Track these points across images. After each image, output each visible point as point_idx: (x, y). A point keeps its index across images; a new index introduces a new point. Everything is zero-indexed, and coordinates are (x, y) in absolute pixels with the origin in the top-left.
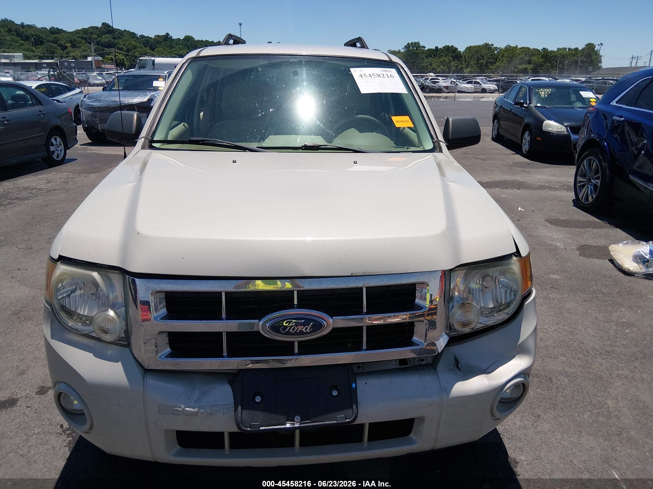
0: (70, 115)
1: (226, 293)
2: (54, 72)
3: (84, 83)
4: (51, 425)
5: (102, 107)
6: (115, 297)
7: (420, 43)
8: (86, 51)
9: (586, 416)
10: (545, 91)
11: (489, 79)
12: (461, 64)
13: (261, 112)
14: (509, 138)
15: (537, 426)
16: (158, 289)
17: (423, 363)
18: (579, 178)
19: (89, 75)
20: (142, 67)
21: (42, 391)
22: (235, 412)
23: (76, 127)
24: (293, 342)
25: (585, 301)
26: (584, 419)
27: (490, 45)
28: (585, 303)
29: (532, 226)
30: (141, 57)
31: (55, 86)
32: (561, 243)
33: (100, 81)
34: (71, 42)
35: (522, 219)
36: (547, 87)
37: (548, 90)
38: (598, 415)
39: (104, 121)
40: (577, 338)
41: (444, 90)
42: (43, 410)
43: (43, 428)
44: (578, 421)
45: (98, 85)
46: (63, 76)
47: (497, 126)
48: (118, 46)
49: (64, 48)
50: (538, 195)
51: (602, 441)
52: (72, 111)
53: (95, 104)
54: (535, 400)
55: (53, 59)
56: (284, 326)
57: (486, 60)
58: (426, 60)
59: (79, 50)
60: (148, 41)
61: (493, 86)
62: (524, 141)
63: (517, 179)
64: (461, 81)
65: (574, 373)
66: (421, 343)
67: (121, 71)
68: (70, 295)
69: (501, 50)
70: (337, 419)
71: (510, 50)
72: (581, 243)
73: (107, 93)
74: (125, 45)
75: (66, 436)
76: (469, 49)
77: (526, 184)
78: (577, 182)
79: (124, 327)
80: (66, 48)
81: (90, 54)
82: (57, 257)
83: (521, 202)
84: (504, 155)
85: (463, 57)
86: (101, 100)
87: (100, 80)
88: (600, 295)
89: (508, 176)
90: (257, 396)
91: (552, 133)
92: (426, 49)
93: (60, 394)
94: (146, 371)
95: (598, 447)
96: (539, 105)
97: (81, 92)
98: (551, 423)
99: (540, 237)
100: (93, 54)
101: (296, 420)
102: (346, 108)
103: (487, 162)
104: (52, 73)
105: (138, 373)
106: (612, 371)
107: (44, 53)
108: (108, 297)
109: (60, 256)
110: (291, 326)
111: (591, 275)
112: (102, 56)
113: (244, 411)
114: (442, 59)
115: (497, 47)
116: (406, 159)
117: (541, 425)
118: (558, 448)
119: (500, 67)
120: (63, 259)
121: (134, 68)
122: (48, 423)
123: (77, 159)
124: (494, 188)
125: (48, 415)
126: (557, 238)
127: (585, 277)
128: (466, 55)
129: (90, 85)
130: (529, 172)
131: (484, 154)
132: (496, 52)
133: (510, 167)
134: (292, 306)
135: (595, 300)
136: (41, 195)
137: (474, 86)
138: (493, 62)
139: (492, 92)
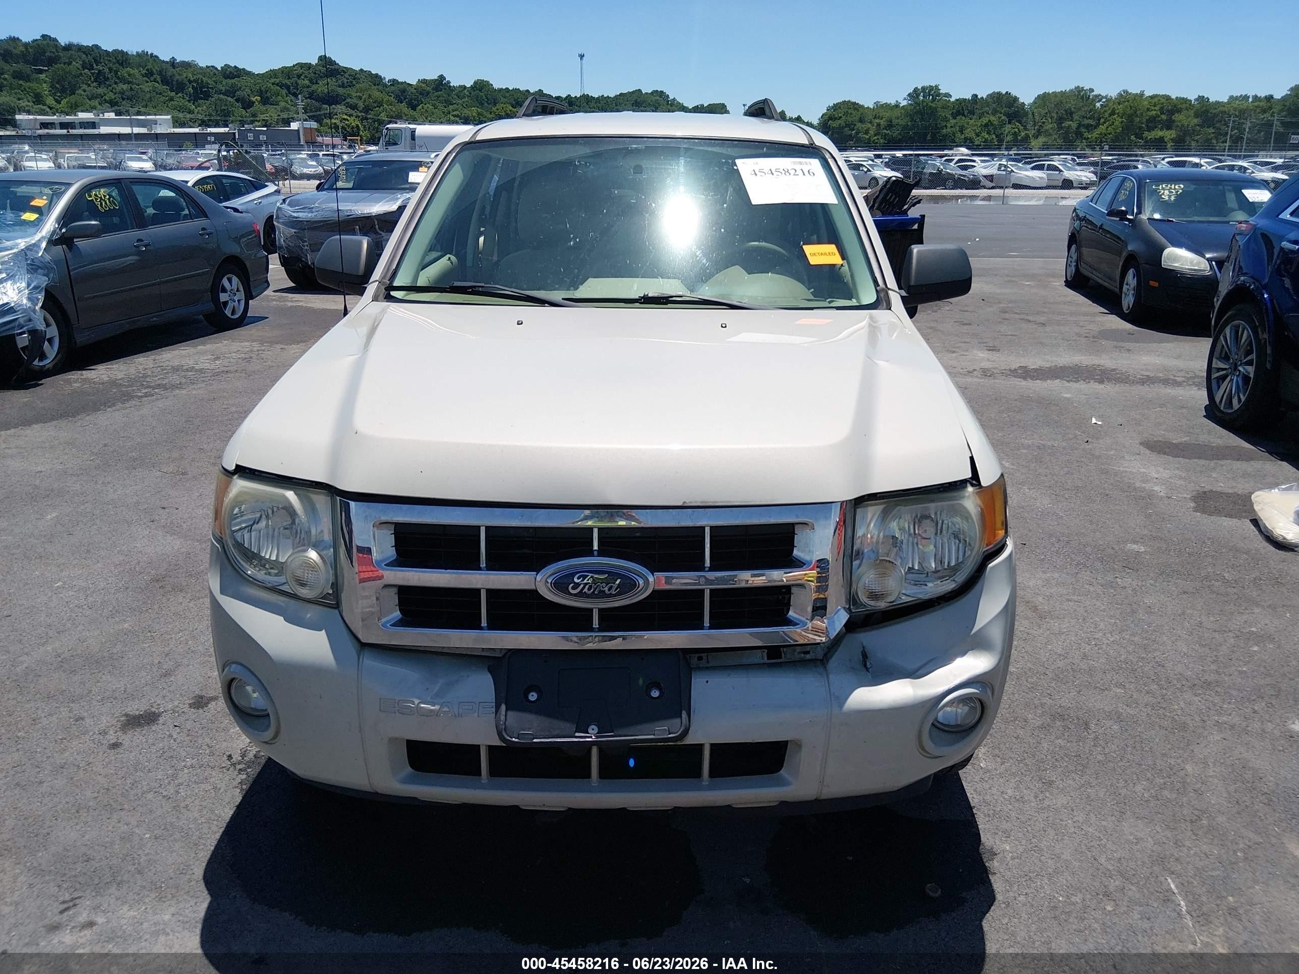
0: (256, 236)
1: (488, 528)
2: (228, 152)
3: (284, 173)
4: (212, 754)
5: (316, 222)
6: (319, 533)
7: (940, 87)
8: (288, 110)
9: (1139, 788)
10: (1171, 188)
11: (1081, 160)
12: (1026, 129)
13: (575, 238)
14: (1098, 282)
15: (1044, 799)
16: (384, 518)
17: (808, 657)
18: (1216, 363)
19: (292, 157)
20: (392, 143)
21: (200, 702)
22: (496, 714)
23: (267, 257)
24: (591, 610)
25: (1185, 593)
26: (1134, 792)
27: (1085, 91)
28: (1185, 596)
29: (1112, 453)
30: (390, 122)
31: (229, 181)
32: (1163, 487)
33: (314, 170)
34: (261, 93)
35: (1094, 441)
36: (1177, 181)
37: (1177, 187)
38: (1162, 786)
39: (316, 248)
40: (1154, 658)
41: (985, 182)
42: (200, 732)
43: (200, 758)
44: (1123, 794)
45: (309, 177)
46: (245, 160)
47: (1075, 257)
48: (349, 100)
49: (248, 105)
50: (1138, 395)
51: (1159, 830)
52: (260, 227)
53: (303, 215)
54: (1049, 757)
55: (227, 126)
56: (575, 583)
57: (1076, 120)
58: (953, 121)
59: (276, 109)
60: (404, 91)
61: (1086, 175)
62: (1125, 287)
63: (1102, 362)
64: (1020, 165)
65: (1133, 716)
66: (801, 621)
67: (352, 151)
68: (252, 526)
69: (1109, 100)
70: (656, 732)
71: (1128, 101)
72: (1204, 487)
73: (325, 194)
74: (360, 98)
75: (236, 773)
76: (1043, 99)
77: (1118, 374)
78: (1213, 370)
79: (332, 579)
80: (250, 104)
81: (295, 116)
82: (234, 468)
83: (1100, 407)
84: (1086, 314)
85: (1030, 116)
86: (312, 208)
87: (313, 167)
88: (1217, 584)
89: (1083, 358)
90: (532, 691)
91: (1180, 274)
92: (953, 99)
93: (232, 680)
94: (364, 646)
95: (1149, 839)
96: (1157, 216)
97: (278, 192)
98: (1072, 794)
99: (1124, 474)
100: (301, 116)
101: (590, 731)
102: (723, 230)
103: (1048, 329)
104: (225, 153)
105: (351, 648)
106: (1208, 716)
107: (210, 115)
108: (308, 532)
109: (237, 466)
110: (586, 584)
111: (1209, 548)
112: (318, 119)
113: (510, 713)
114: (985, 120)
115: (1100, 95)
116: (828, 321)
117: (1051, 797)
118: (1074, 835)
119: (1106, 135)
120: (241, 471)
121: (376, 144)
122: (208, 751)
123: (267, 318)
124: (1051, 379)
125: (207, 740)
126: (1157, 476)
127: (1196, 550)
128: (1035, 111)
129: (295, 177)
130: (1129, 350)
131: (1044, 313)
132: (1098, 105)
133: (1091, 339)
134: (590, 553)
135: (1205, 592)
136: (204, 381)
137: (1048, 175)
138: (1092, 125)
139: (1084, 187)
